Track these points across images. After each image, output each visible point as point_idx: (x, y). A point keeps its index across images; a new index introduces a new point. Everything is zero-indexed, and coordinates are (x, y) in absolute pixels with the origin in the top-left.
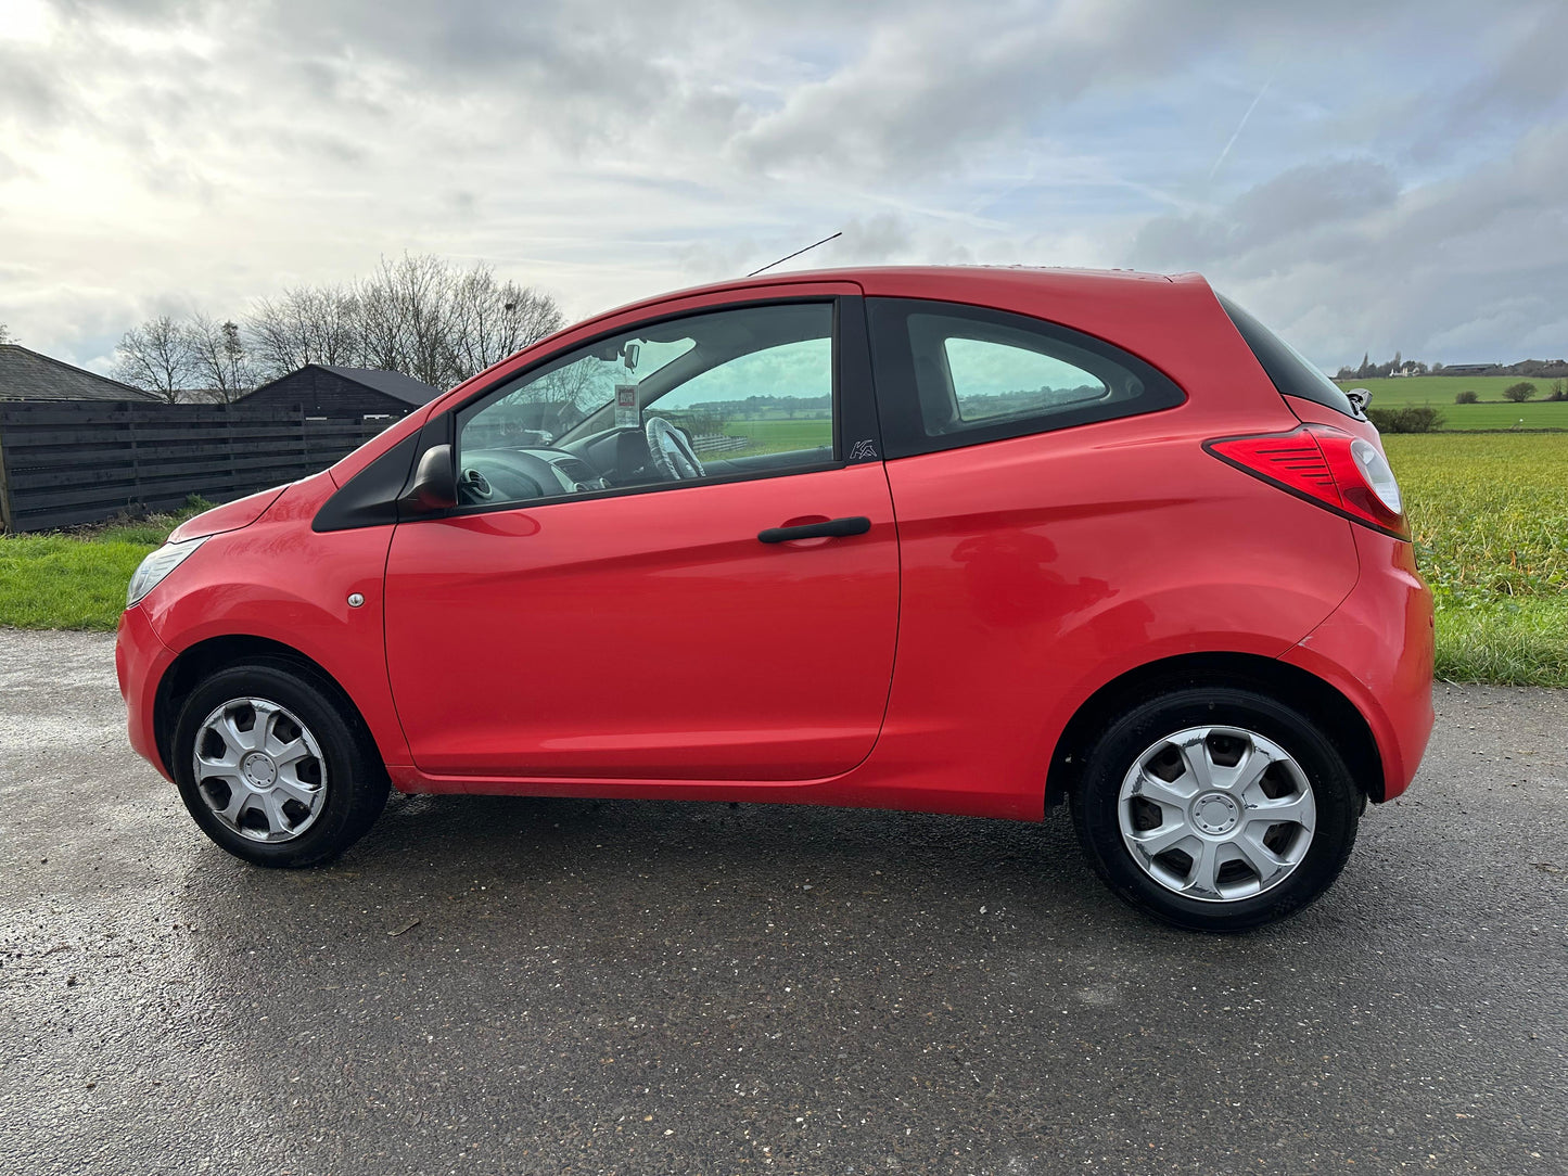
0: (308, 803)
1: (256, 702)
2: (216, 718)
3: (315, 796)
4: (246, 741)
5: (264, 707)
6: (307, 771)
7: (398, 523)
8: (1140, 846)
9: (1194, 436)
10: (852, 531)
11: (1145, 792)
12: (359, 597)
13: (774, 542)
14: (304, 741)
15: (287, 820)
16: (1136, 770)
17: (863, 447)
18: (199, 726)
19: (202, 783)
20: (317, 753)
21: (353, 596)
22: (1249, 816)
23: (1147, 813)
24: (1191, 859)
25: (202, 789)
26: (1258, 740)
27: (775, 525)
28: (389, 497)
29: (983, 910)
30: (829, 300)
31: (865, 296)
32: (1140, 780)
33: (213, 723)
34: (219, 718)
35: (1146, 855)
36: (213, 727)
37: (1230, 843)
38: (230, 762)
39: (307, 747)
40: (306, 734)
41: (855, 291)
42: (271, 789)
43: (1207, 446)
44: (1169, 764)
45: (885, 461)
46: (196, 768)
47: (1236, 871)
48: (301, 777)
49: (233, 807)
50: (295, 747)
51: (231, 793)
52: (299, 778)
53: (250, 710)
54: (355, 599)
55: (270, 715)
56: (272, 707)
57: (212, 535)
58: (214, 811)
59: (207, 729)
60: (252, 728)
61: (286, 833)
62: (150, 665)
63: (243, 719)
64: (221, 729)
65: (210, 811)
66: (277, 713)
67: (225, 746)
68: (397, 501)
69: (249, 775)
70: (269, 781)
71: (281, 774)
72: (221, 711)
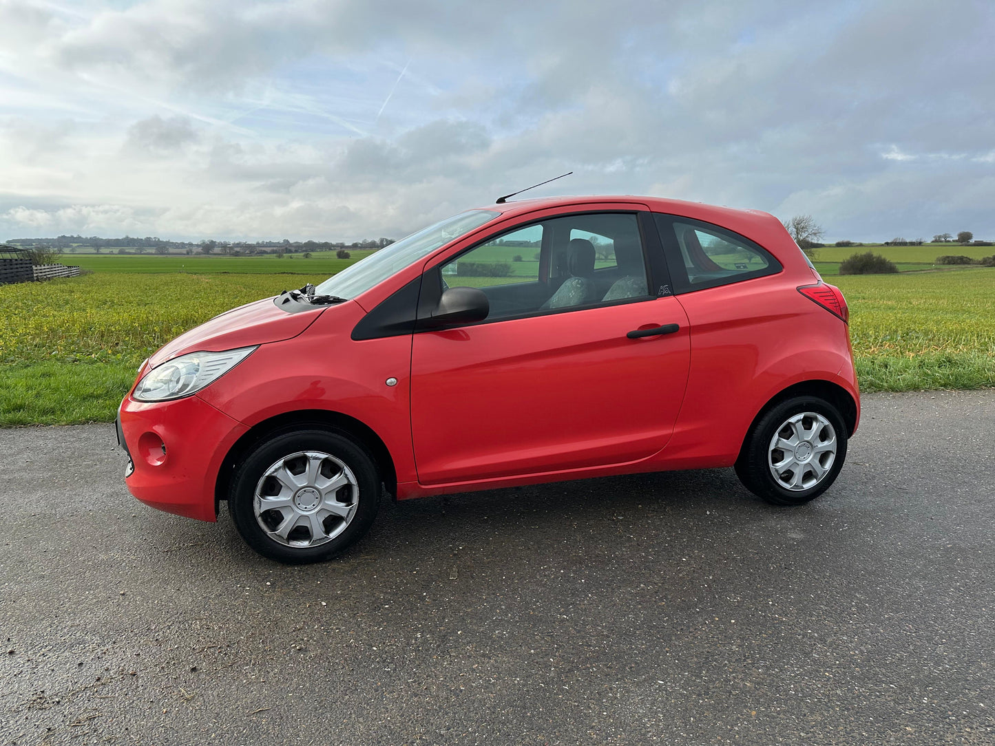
0: (344, 514)
1: (309, 454)
2: (276, 468)
3: (350, 510)
4: (300, 481)
5: (316, 457)
6: (343, 494)
7: (413, 333)
8: (777, 471)
9: (793, 286)
10: (671, 331)
11: (780, 446)
12: (393, 380)
13: (633, 338)
14: (346, 475)
15: (324, 530)
16: (776, 436)
17: (664, 288)
18: (261, 475)
19: (262, 515)
20: (353, 481)
21: (388, 381)
22: (816, 450)
23: (779, 455)
24: (793, 473)
25: (259, 519)
26: (820, 417)
27: (634, 328)
28: (409, 317)
29: (708, 513)
30: (635, 213)
31: (652, 212)
32: (778, 440)
33: (274, 472)
34: (279, 468)
35: (778, 474)
36: (274, 474)
37: (809, 463)
38: (285, 497)
39: (348, 479)
40: (347, 470)
41: (646, 209)
42: (316, 510)
43: (798, 289)
44: (787, 432)
45: (674, 295)
46: (256, 505)
47: (808, 476)
48: (339, 499)
49: (285, 527)
50: (337, 480)
51: (283, 518)
52: (337, 500)
53: (305, 460)
54: (391, 381)
55: (320, 461)
56: (323, 456)
57: (260, 345)
58: (269, 533)
59: (267, 477)
60: (305, 471)
61: (324, 539)
62: (222, 438)
63: (297, 466)
64: (279, 475)
65: (265, 533)
66: (326, 459)
67: (282, 486)
68: (416, 320)
69: (299, 504)
70: (314, 505)
71: (325, 499)
72: (280, 463)
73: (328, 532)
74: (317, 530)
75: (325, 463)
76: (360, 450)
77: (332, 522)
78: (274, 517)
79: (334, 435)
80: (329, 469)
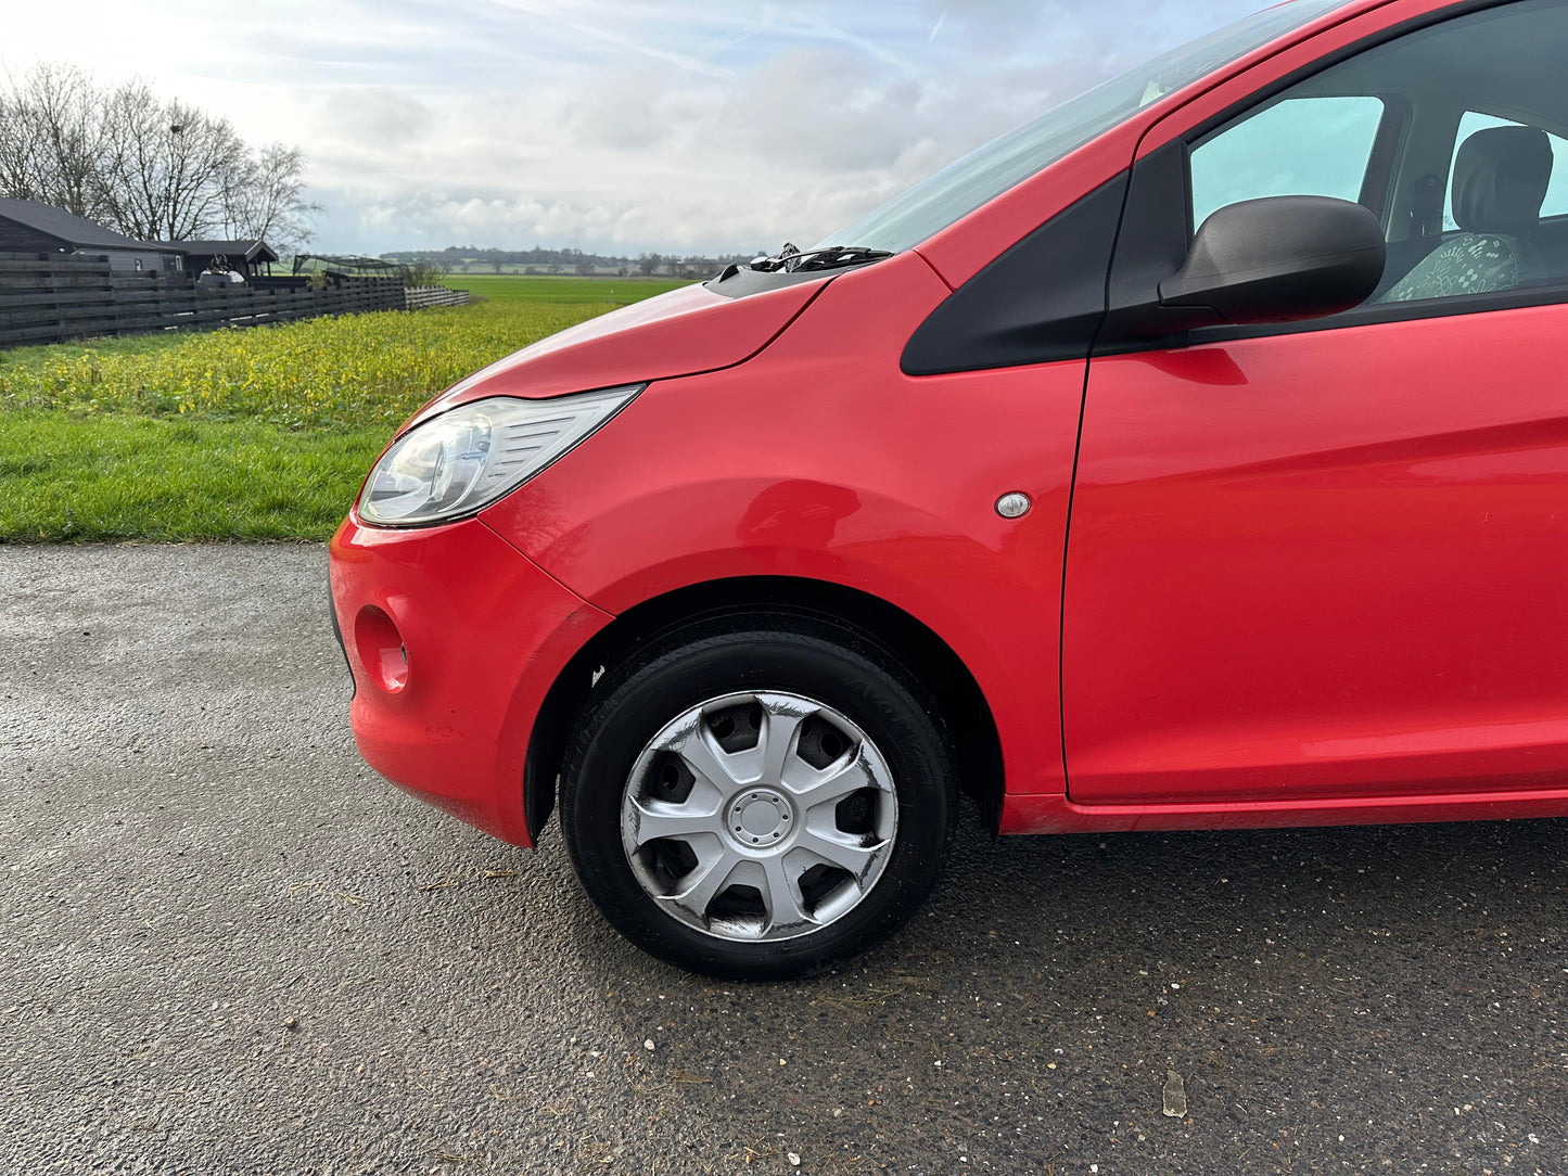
0: (856, 868)
1: (769, 699)
2: (681, 732)
3: (873, 856)
4: (741, 770)
5: (787, 707)
6: (857, 813)
7: (1089, 357)
12: (1017, 498)
14: (865, 764)
15: (800, 900)
18: (641, 745)
19: (641, 850)
20: (885, 780)
21: (1005, 502)
25: (635, 862)
28: (1083, 301)
33: (674, 741)
34: (689, 731)
36: (675, 747)
38: (701, 807)
39: (870, 773)
40: (869, 750)
42: (783, 848)
46: (627, 824)
48: (844, 825)
49: (698, 886)
50: (840, 774)
51: (696, 863)
52: (840, 827)
53: (756, 713)
54: (1013, 503)
55: (796, 721)
56: (806, 706)
57: (648, 382)
58: (659, 898)
59: (658, 751)
60: (755, 745)
61: (800, 925)
62: (539, 640)
63: (736, 728)
64: (687, 749)
65: (647, 898)
66: (814, 717)
67: (694, 779)
68: (1105, 313)
69: (738, 829)
70: (776, 835)
71: (806, 823)
72: (691, 717)
73: (810, 906)
74: (785, 900)
75: (810, 723)
76: (906, 695)
77: (821, 882)
78: (673, 857)
79: (837, 650)
80: (820, 743)
